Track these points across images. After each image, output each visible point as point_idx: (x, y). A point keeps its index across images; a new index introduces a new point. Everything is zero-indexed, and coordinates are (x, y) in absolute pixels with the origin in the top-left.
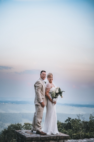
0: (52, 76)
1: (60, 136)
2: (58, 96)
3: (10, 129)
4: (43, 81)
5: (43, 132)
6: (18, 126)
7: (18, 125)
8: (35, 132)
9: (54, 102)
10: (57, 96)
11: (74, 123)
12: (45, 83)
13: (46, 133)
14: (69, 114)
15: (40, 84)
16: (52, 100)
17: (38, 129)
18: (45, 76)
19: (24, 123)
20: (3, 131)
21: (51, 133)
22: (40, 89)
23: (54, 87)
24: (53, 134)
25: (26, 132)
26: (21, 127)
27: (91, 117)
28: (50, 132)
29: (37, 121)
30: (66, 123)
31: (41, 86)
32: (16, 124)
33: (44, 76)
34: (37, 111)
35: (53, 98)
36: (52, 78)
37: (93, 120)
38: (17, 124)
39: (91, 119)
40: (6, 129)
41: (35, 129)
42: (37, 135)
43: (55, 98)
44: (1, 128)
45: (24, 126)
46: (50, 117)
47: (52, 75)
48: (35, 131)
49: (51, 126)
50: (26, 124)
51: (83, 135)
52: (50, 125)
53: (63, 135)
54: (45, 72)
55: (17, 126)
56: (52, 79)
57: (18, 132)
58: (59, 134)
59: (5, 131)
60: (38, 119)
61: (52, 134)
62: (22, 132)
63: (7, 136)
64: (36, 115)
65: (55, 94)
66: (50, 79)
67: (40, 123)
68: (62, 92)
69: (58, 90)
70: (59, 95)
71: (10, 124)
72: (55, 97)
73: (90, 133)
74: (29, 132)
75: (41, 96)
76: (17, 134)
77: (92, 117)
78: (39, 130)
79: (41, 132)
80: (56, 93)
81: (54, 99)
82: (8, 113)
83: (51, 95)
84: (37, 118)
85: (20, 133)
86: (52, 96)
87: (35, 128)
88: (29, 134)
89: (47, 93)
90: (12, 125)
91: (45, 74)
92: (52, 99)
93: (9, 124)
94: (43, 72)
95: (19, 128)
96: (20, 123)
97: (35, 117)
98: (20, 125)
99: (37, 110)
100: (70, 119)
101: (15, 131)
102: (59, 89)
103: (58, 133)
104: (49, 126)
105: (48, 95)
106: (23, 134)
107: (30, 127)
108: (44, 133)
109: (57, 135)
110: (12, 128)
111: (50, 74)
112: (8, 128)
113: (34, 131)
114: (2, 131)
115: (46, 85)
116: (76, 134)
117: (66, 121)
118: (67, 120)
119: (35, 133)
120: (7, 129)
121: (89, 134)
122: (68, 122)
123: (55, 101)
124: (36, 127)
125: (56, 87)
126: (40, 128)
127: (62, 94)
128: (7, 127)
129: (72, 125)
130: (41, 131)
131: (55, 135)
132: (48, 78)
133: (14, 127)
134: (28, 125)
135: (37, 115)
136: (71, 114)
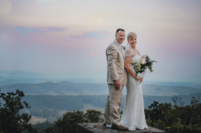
0: (135, 38)
1: (151, 132)
2: (145, 69)
3: (67, 119)
4: (120, 46)
5: (123, 125)
6: (79, 115)
7: (78, 112)
8: (110, 126)
9: (139, 78)
10: (143, 69)
11: (166, 111)
12: (124, 48)
13: (127, 128)
14: (153, 96)
15: (114, 51)
16: (136, 75)
17: (115, 121)
18: (123, 37)
19: (87, 110)
20: (56, 122)
21: (136, 127)
22: (115, 58)
23: (139, 54)
24: (139, 130)
25: (95, 127)
26: (82, 116)
27: (193, 100)
28: (134, 127)
29: (113, 109)
30: (150, 110)
31: (117, 55)
32: (74, 111)
33: (121, 37)
34: (112, 94)
35: (137, 73)
36: (134, 41)
37: (196, 105)
38: (76, 112)
39: (194, 104)
40: (60, 119)
41: (109, 121)
42: (113, 131)
43: (141, 72)
44: (53, 117)
45: (87, 114)
46: (133, 103)
47: (134, 36)
48: (109, 124)
49: (135, 117)
50: (89, 112)
51: (182, 129)
52: (132, 114)
53: (156, 131)
54: (123, 30)
55: (76, 114)
56: (136, 43)
57: (82, 126)
58: (148, 130)
59: (59, 123)
60: (114, 106)
61: (137, 129)
62: (89, 126)
63: (62, 129)
64: (110, 99)
65: (140, 67)
66: (132, 41)
67: (117, 111)
68: (152, 62)
69: (145, 59)
70: (147, 67)
71: (67, 112)
72: (140, 70)
73: (193, 126)
74: (100, 126)
75: (117, 69)
76: (80, 129)
77: (195, 100)
78: (116, 123)
79: (119, 126)
80: (141, 64)
81: (139, 74)
82: (62, 95)
83: (134, 67)
84: (112, 105)
85: (85, 127)
86: (135, 69)
87: (109, 119)
88: (101, 130)
89: (128, 65)
90: (69, 114)
91: (123, 34)
92: (135, 73)
93: (65, 112)
94: (120, 32)
95: (80, 118)
96: (80, 110)
97: (109, 102)
98: (81, 113)
99: (111, 92)
100: (156, 103)
101: (78, 125)
102: (147, 58)
103: (147, 127)
104: (132, 117)
105: (130, 68)
106: (92, 130)
107: (96, 115)
108: (125, 128)
109: (145, 130)
110: (70, 118)
111: (131, 34)
112: (64, 117)
113: (107, 125)
114: (54, 121)
115: (125, 51)
116: (170, 127)
117: (150, 106)
118: (152, 105)
119: (109, 128)
120: (62, 119)
121: (190, 127)
122: (154, 107)
123: (141, 78)
124: (111, 118)
125: (142, 55)
126: (118, 120)
127: (151, 65)
128: (62, 116)
129: (163, 113)
130: (119, 124)
131: (142, 131)
132: (128, 40)
133: (72, 116)
134: (93, 113)
135: (112, 99)
136: (156, 96)
